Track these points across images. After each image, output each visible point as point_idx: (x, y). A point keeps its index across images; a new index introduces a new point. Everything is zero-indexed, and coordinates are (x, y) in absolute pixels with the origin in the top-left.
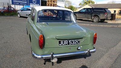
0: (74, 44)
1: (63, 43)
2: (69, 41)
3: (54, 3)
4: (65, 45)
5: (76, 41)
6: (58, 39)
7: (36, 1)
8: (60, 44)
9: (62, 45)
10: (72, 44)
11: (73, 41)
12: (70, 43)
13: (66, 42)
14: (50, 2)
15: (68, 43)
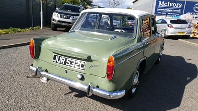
0: (74, 67)
1: (59, 61)
2: (68, 60)
4: (60, 63)
5: (77, 63)
8: (54, 60)
9: (57, 62)
11: (73, 62)
12: (68, 63)
13: (63, 59)
15: (65, 63)
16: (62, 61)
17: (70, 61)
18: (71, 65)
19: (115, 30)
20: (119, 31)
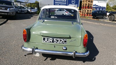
0: (60, 43)
2: (54, 39)
3: (89, 3)
4: (49, 42)
5: (62, 40)
6: (42, 36)
7: (75, 2)
8: (44, 41)
9: (46, 42)
10: (57, 43)
11: (59, 40)
12: (55, 41)
13: (51, 40)
14: (85, 2)
15: (53, 41)
16: (50, 40)
17: (56, 40)
18: (57, 42)
19: (51, 17)
20: (53, 17)
